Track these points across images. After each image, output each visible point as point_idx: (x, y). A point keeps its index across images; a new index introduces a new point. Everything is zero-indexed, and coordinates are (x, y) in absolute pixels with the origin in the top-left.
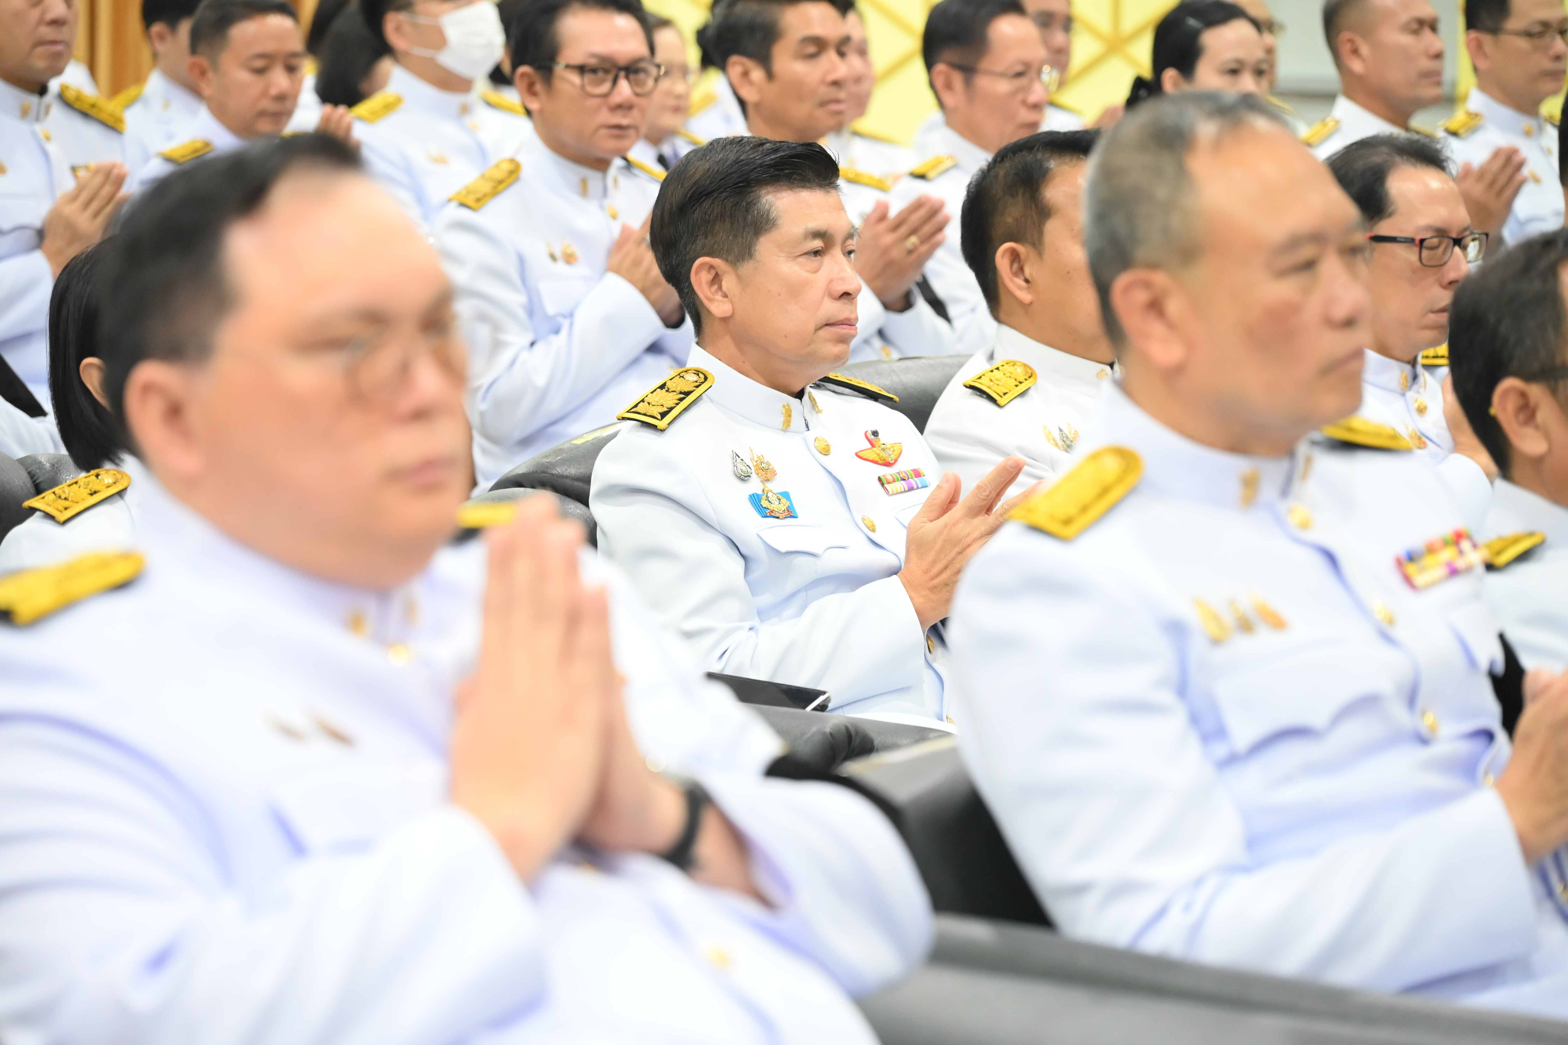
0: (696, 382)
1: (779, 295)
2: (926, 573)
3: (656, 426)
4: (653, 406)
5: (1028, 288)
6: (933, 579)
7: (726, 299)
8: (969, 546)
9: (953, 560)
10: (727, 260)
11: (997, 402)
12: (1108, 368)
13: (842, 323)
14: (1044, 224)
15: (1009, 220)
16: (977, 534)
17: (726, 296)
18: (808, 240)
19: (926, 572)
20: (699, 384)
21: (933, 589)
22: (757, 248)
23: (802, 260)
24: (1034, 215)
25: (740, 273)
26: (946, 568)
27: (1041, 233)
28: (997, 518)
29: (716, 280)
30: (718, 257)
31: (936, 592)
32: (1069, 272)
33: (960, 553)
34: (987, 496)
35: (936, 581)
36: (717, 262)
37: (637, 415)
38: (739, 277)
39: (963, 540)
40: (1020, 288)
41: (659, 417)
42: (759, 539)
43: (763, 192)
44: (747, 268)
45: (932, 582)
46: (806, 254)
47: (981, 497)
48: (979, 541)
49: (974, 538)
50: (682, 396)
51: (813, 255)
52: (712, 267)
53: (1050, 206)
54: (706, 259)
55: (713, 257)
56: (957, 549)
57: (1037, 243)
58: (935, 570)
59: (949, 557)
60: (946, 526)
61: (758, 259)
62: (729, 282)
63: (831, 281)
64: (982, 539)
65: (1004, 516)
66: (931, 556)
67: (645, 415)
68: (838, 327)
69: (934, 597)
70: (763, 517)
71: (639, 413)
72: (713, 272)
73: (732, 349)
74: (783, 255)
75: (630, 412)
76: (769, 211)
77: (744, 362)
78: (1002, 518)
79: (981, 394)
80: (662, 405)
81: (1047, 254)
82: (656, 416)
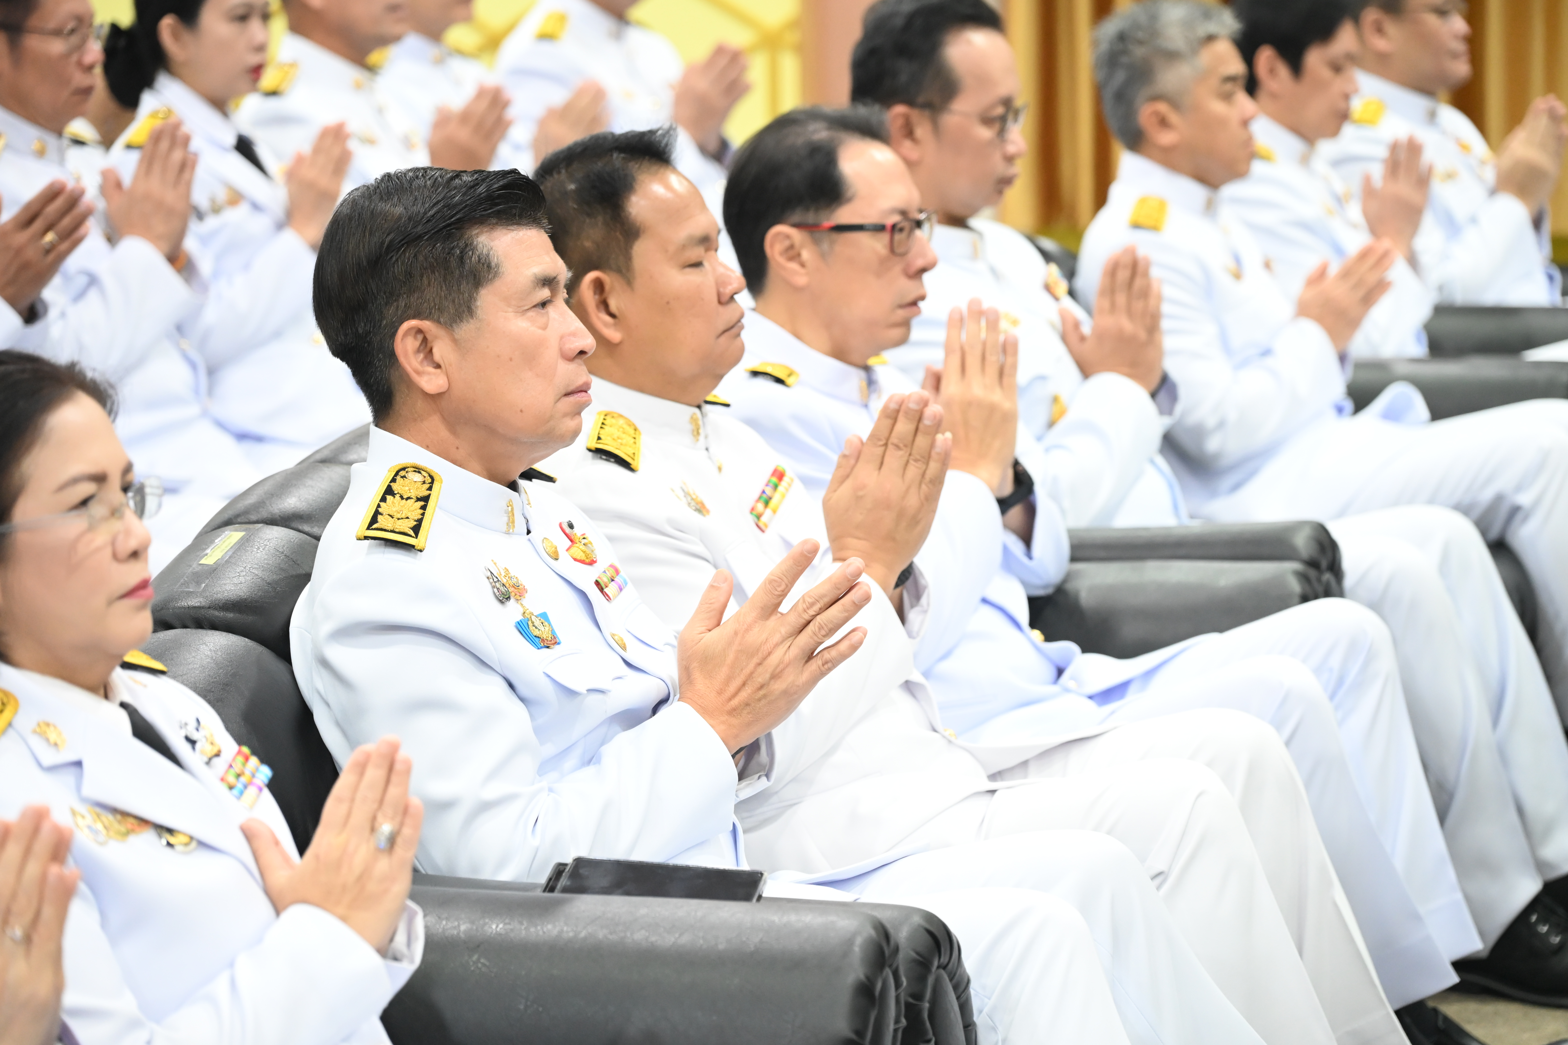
0: (424, 482)
1: (511, 359)
2: (720, 694)
3: (413, 546)
4: (399, 519)
5: (615, 325)
6: (730, 699)
7: (438, 371)
8: (769, 654)
9: (752, 673)
10: (438, 322)
11: (632, 466)
12: (697, 410)
13: (580, 390)
14: (631, 247)
15: (588, 244)
16: (777, 638)
17: (438, 366)
18: (537, 289)
19: (720, 692)
20: (429, 485)
21: (733, 712)
22: (478, 303)
23: (531, 314)
24: (620, 237)
25: (457, 336)
26: (744, 684)
27: (628, 258)
28: (800, 616)
29: (426, 348)
30: (426, 318)
31: (735, 715)
32: (668, 303)
33: (760, 664)
34: (783, 591)
35: (735, 702)
36: (426, 325)
37: (383, 532)
38: (455, 341)
39: (762, 648)
40: (606, 325)
41: (412, 533)
42: (547, 679)
43: (475, 232)
44: (465, 329)
45: (729, 704)
46: (535, 306)
47: (777, 593)
48: (781, 647)
49: (774, 643)
50: (422, 503)
51: (541, 307)
52: (420, 331)
53: (638, 224)
54: (413, 323)
55: (422, 320)
56: (755, 660)
57: (625, 271)
58: (732, 688)
59: (747, 671)
60: (736, 633)
61: (480, 317)
62: (442, 349)
63: (562, 338)
64: (784, 643)
65: (808, 611)
66: (723, 672)
67: (393, 531)
68: (576, 396)
69: (735, 721)
70: (538, 649)
71: (381, 530)
72: (420, 337)
73: (444, 433)
74: (510, 310)
75: (372, 529)
76: (488, 255)
77: (457, 448)
78: (807, 615)
79: (608, 458)
80: (408, 518)
81: (639, 283)
82: (409, 533)
